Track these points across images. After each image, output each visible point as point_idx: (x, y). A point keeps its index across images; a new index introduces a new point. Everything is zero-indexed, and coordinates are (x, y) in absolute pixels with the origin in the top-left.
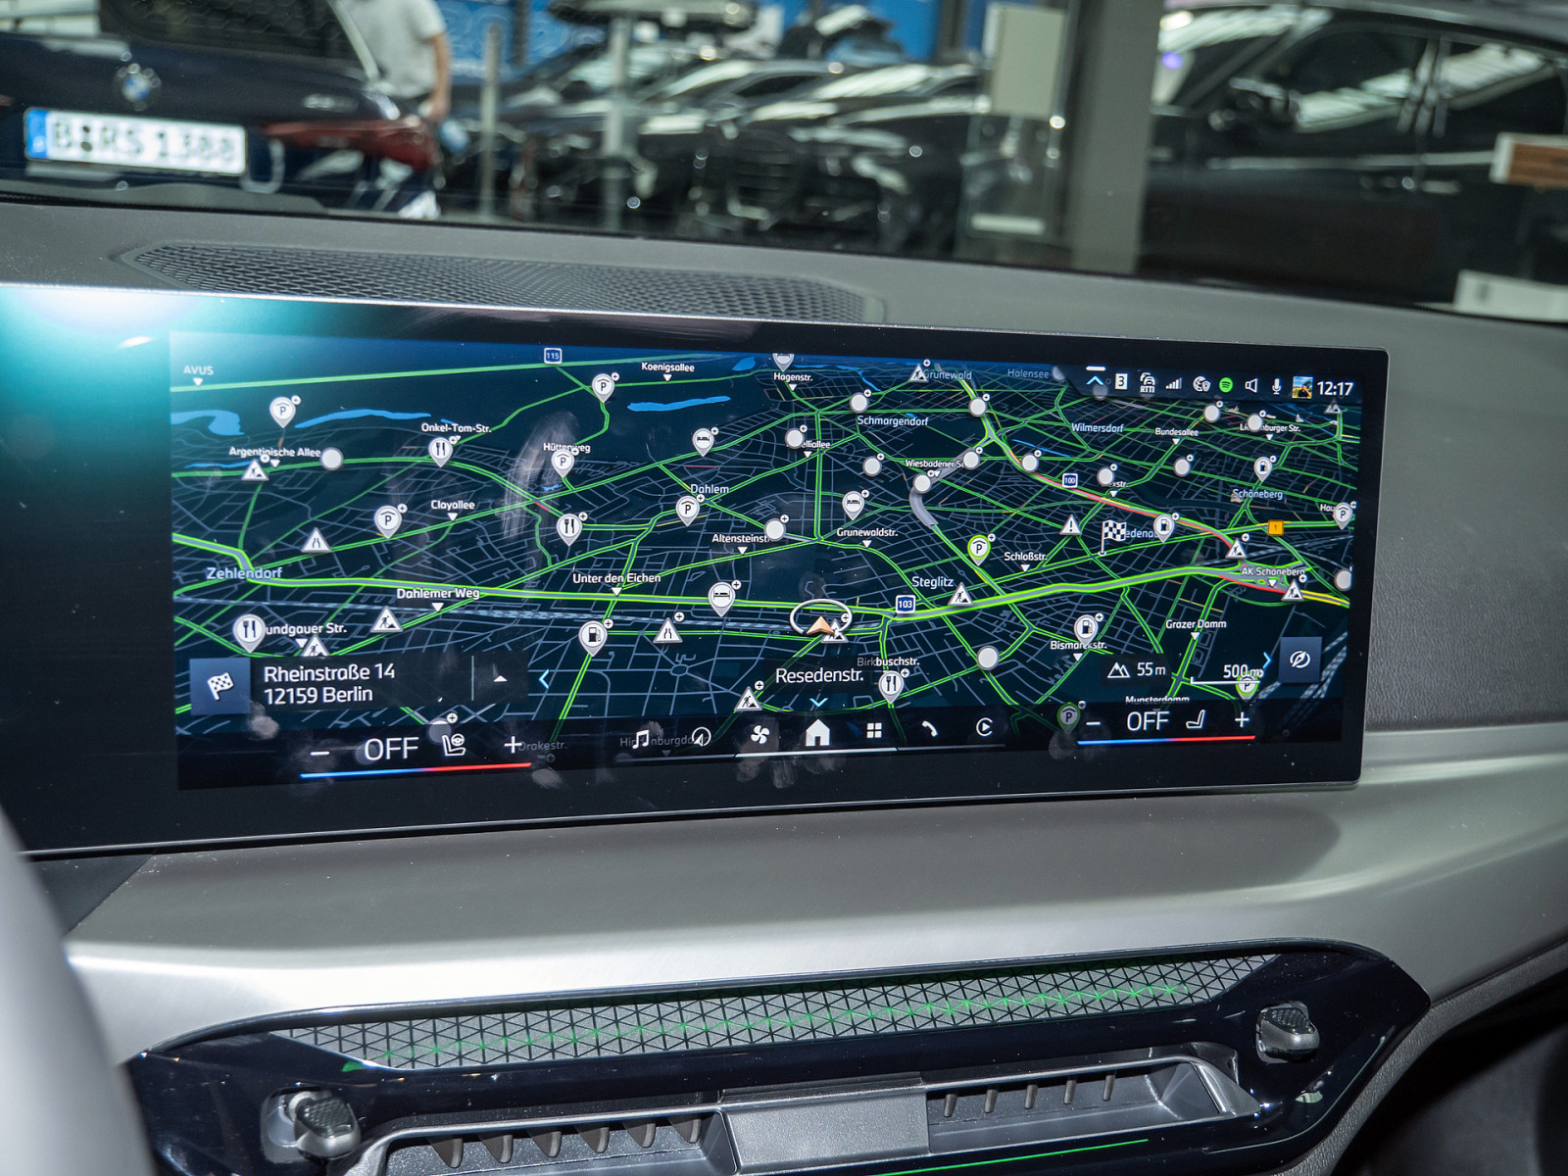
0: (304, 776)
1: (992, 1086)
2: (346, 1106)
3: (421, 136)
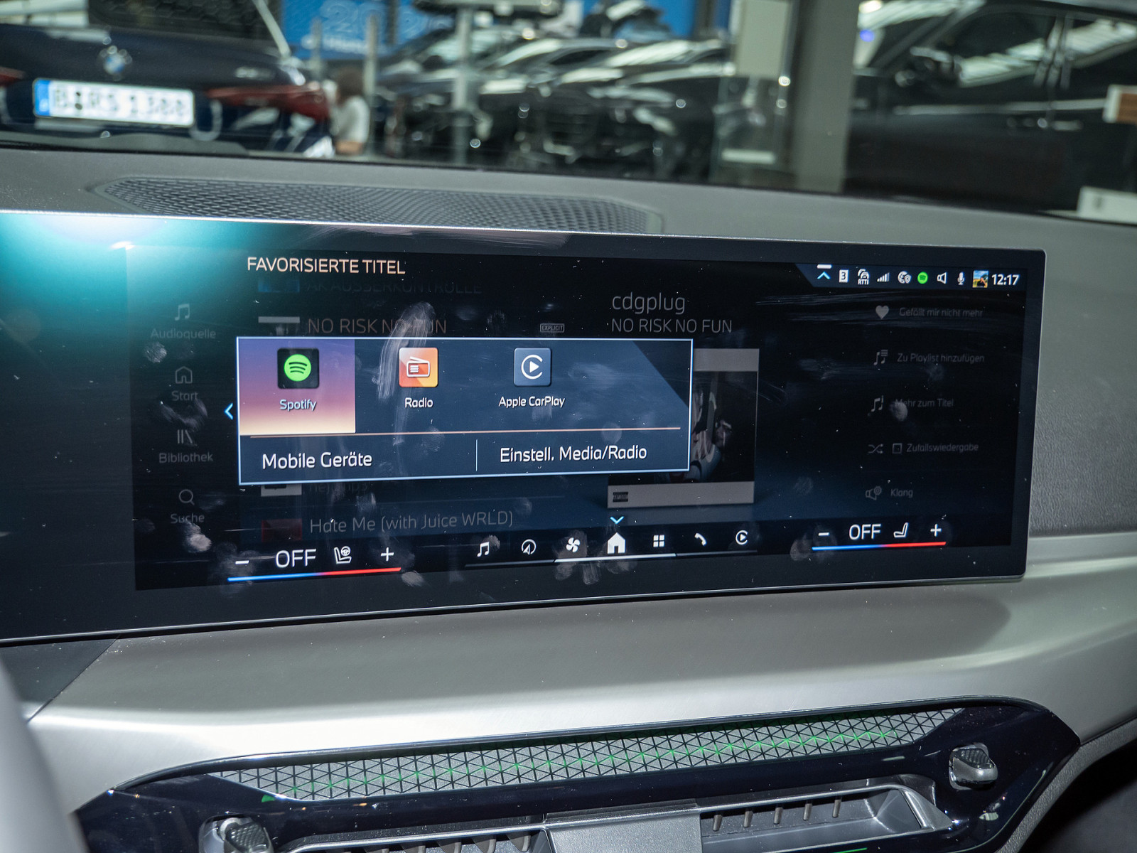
0: (230, 579)
1: (750, 808)
2: (263, 830)
3: (320, 97)
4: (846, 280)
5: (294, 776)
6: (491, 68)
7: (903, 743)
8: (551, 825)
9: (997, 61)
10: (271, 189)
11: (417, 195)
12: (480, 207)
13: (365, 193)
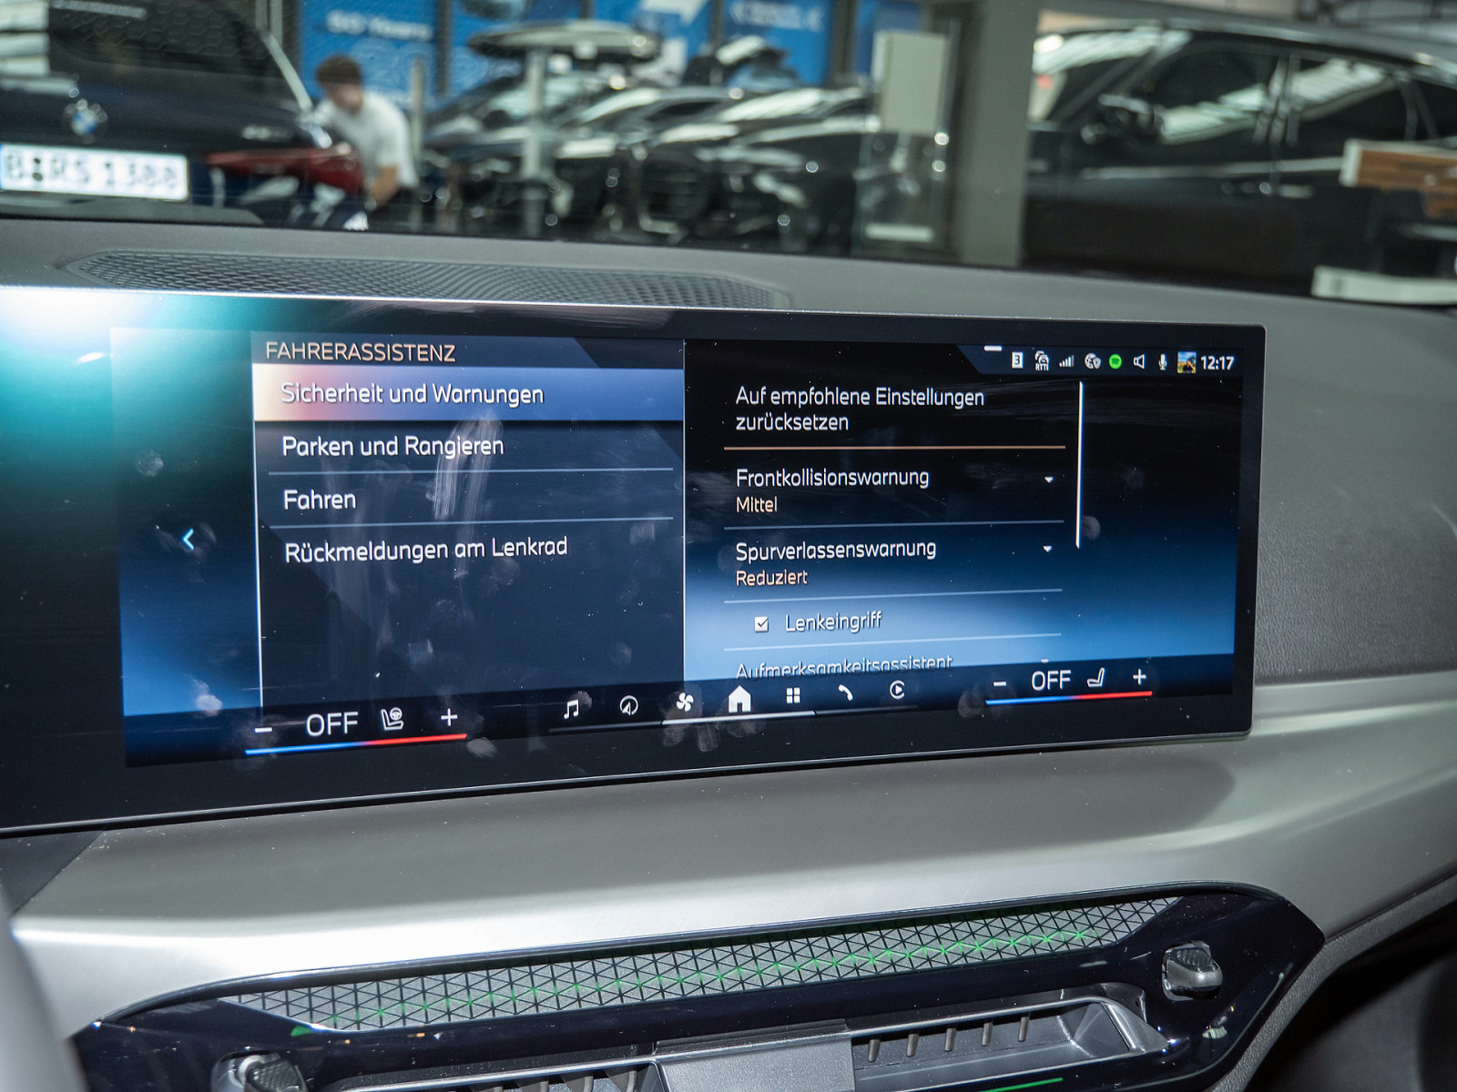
0: (248, 752)
1: (914, 1031)
2: (294, 1069)
3: (352, 163)
4: (1021, 366)
5: (333, 1000)
6: (572, 125)
7: (1104, 943)
8: (663, 1057)
9: (1207, 111)
10: (293, 265)
11: (480, 272)
12: (560, 285)
13: (414, 269)
